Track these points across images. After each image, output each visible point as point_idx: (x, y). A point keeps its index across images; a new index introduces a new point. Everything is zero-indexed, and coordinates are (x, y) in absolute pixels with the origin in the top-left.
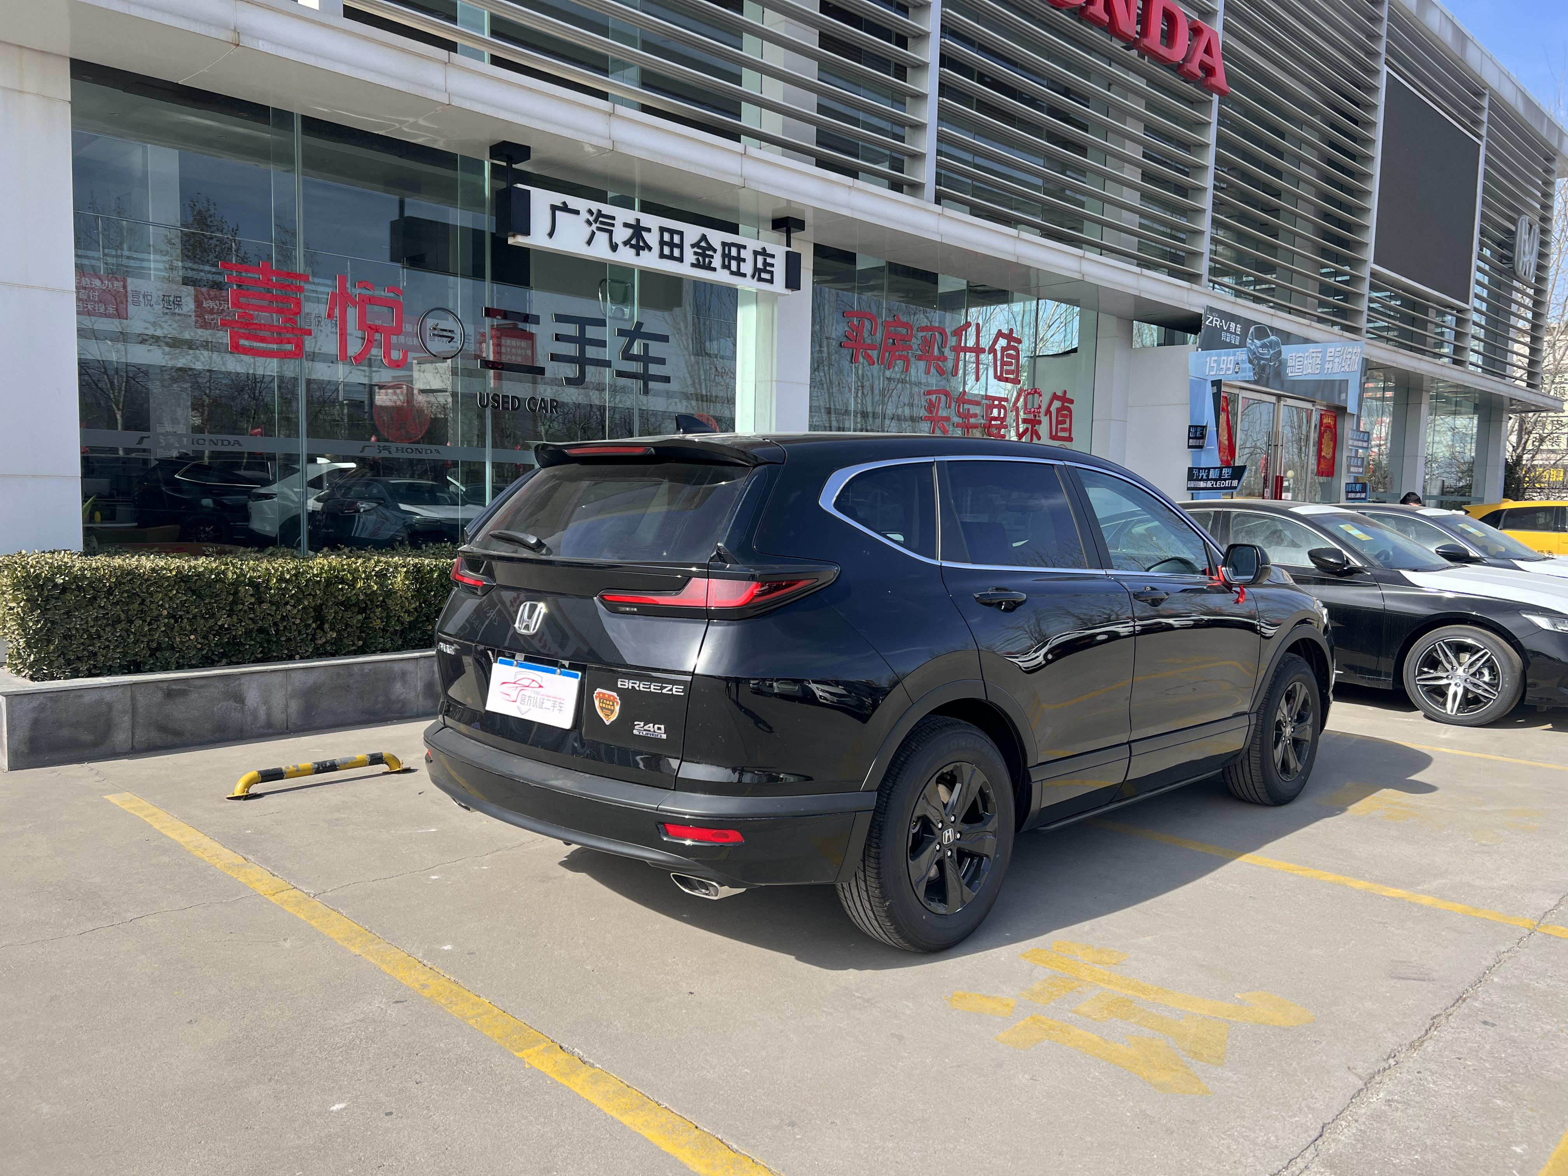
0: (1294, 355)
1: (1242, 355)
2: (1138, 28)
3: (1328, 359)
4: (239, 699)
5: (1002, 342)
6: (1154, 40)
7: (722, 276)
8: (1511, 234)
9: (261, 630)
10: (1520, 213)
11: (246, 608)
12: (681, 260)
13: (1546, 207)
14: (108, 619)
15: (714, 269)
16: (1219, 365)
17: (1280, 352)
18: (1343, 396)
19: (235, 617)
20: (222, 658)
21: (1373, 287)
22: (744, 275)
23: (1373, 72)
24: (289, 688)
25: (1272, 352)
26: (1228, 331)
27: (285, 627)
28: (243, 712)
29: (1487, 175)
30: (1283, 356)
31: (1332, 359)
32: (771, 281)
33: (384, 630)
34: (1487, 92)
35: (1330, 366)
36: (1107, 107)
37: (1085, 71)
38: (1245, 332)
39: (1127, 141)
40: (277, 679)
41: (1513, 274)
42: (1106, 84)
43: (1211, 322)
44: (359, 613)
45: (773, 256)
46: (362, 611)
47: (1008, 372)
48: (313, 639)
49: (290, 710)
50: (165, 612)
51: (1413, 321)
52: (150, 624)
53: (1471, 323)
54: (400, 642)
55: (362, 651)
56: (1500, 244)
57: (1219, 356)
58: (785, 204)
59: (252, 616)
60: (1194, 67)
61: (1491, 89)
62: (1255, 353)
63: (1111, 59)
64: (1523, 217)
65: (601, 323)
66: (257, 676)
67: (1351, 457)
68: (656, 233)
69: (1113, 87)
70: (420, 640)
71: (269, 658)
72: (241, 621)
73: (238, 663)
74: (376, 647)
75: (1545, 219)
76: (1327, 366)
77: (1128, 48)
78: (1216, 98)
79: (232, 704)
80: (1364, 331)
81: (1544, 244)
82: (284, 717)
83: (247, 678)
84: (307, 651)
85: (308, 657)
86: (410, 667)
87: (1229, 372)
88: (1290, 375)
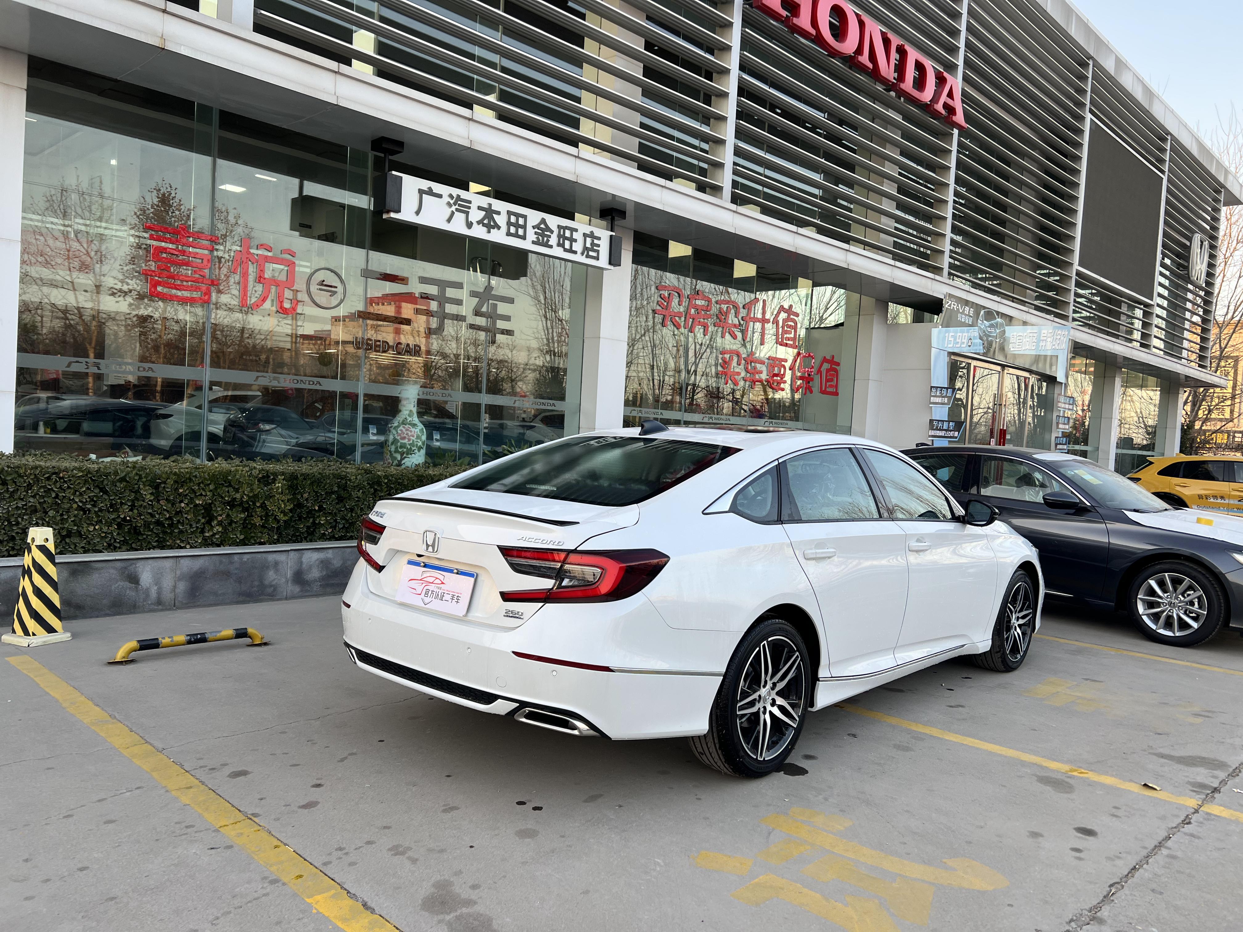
0: (1015, 334)
1: (974, 332)
2: (896, 75)
3: (1042, 338)
4: (134, 579)
5: (783, 315)
6: (908, 84)
7: (558, 252)
8: (1188, 249)
9: (158, 523)
10: (1193, 232)
11: (145, 504)
12: (524, 238)
13: (1215, 229)
14: (26, 509)
15: (551, 247)
16: (955, 339)
17: (1004, 331)
18: (1054, 368)
19: (135, 511)
20: (123, 545)
21: (1078, 285)
22: (575, 252)
23: (1081, 119)
24: (178, 572)
25: (998, 331)
26: (963, 313)
27: (179, 521)
28: (137, 591)
29: (1168, 202)
30: (1006, 335)
31: (1045, 338)
32: (597, 258)
33: (263, 526)
34: (1169, 138)
35: (1044, 344)
36: (871, 135)
37: (855, 107)
38: (977, 314)
39: (886, 162)
40: (168, 564)
41: (1187, 279)
42: (871, 117)
43: (950, 305)
44: (243, 511)
45: (599, 239)
46: (245, 510)
47: (789, 339)
48: (203, 532)
49: (177, 591)
50: (75, 506)
51: (1110, 312)
52: (62, 515)
53: (1155, 315)
54: (275, 537)
55: (243, 543)
56: (1178, 255)
57: (956, 332)
58: (610, 198)
59: (150, 511)
60: (939, 107)
61: (1171, 135)
62: (984, 332)
63: (875, 98)
64: (1197, 235)
65: (459, 286)
66: (150, 561)
67: (1059, 416)
68: (504, 216)
69: (875, 121)
70: (293, 535)
71: (164, 546)
72: (140, 515)
73: (136, 550)
74: (255, 540)
75: (1214, 238)
76: (1041, 344)
77: (888, 90)
78: (956, 132)
79: (127, 584)
80: (1070, 319)
81: (1212, 256)
82: (172, 596)
83: (143, 562)
84: (197, 542)
85: (196, 547)
86: (282, 558)
87: (964, 346)
88: (1012, 349)
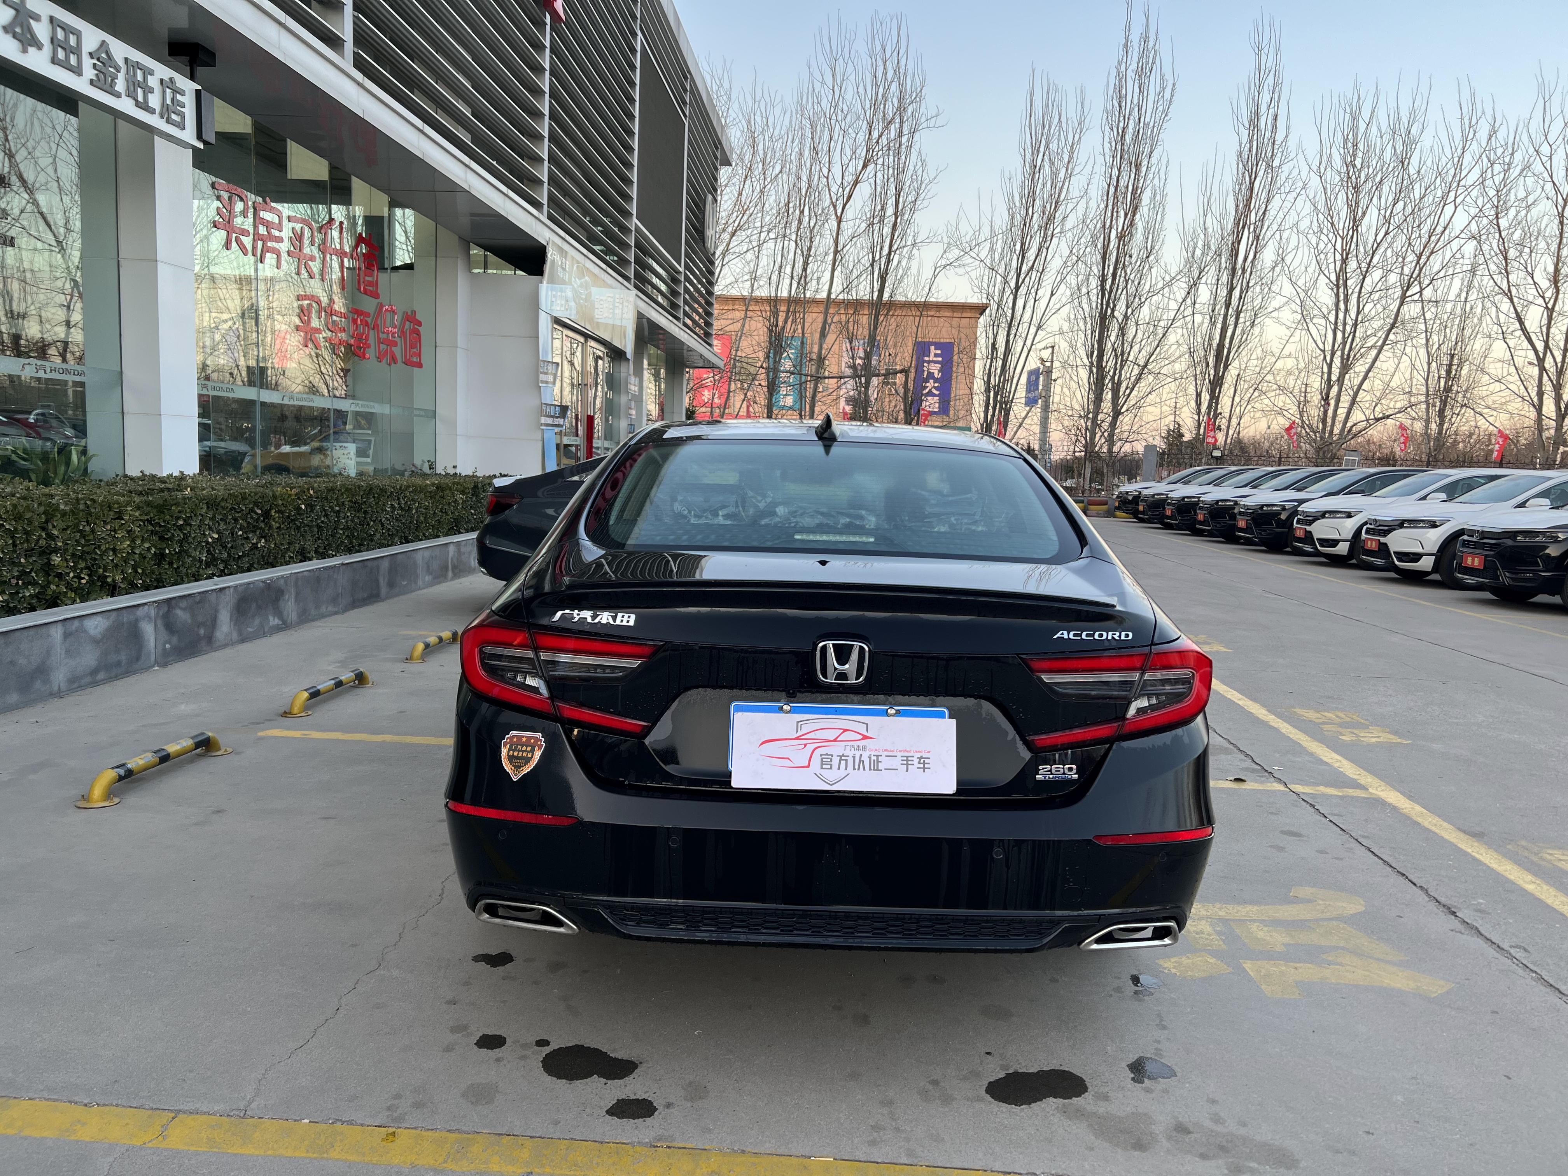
1: (570, 292)
3: (616, 305)
5: (363, 248)
7: (125, 105)
8: (702, 210)
12: (77, 71)
13: (715, 190)
15: (118, 95)
16: (556, 300)
17: (590, 294)
18: (624, 341)
21: (637, 241)
22: (152, 111)
23: (635, 35)
25: (587, 293)
26: (561, 267)
29: (689, 153)
30: (593, 298)
32: (181, 126)
34: (689, 76)
38: (571, 269)
41: (701, 245)
43: (553, 259)
45: (182, 93)
47: (369, 284)
53: (683, 284)
56: (696, 217)
57: (556, 290)
61: (690, 72)
62: (577, 292)
67: (630, 400)
68: (45, 20)
76: (616, 312)
78: (548, 21)
87: (563, 309)
88: (595, 317)
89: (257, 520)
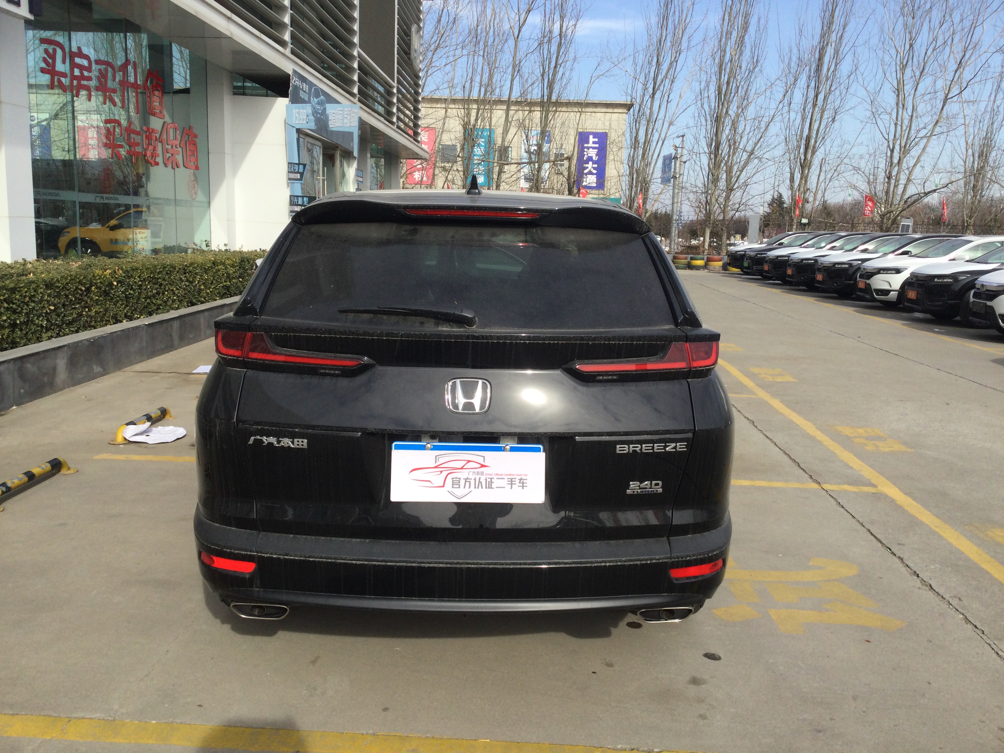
5: (151, 81)
8: (409, 38)
10: (411, 22)
17: (325, 109)
18: (351, 144)
25: (322, 108)
26: (302, 89)
31: (346, 116)
32: (18, 4)
35: (346, 121)
43: (295, 82)
47: (156, 108)
56: (405, 43)
57: (299, 109)
62: (315, 108)
80: (357, 97)
87: (304, 122)
88: (330, 126)
89: (81, 295)
